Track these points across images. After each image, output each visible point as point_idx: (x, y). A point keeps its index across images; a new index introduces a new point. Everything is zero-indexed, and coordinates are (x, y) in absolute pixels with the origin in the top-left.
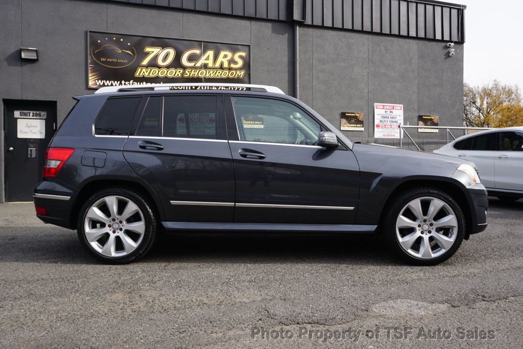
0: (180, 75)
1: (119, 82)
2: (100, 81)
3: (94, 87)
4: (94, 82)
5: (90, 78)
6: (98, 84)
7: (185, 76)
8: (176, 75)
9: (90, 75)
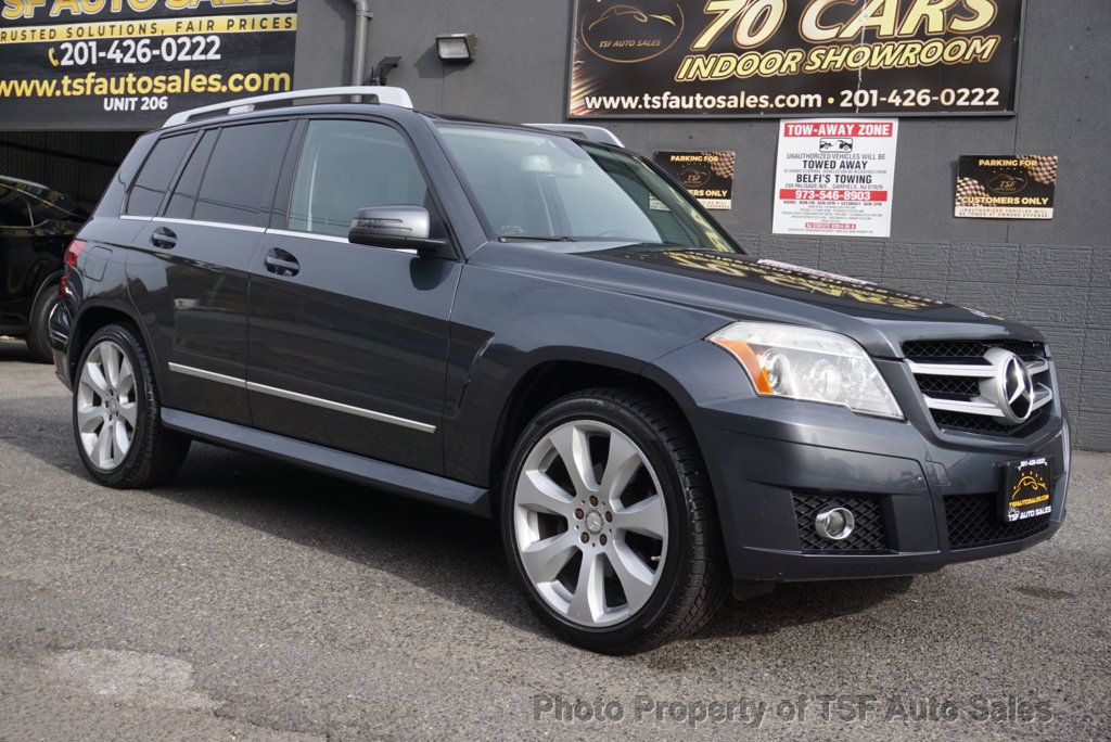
0: (793, 69)
1: (637, 98)
2: (594, 99)
3: (581, 114)
4: (581, 103)
5: (573, 94)
6: (590, 106)
7: (808, 68)
8: (783, 70)
9: (574, 86)
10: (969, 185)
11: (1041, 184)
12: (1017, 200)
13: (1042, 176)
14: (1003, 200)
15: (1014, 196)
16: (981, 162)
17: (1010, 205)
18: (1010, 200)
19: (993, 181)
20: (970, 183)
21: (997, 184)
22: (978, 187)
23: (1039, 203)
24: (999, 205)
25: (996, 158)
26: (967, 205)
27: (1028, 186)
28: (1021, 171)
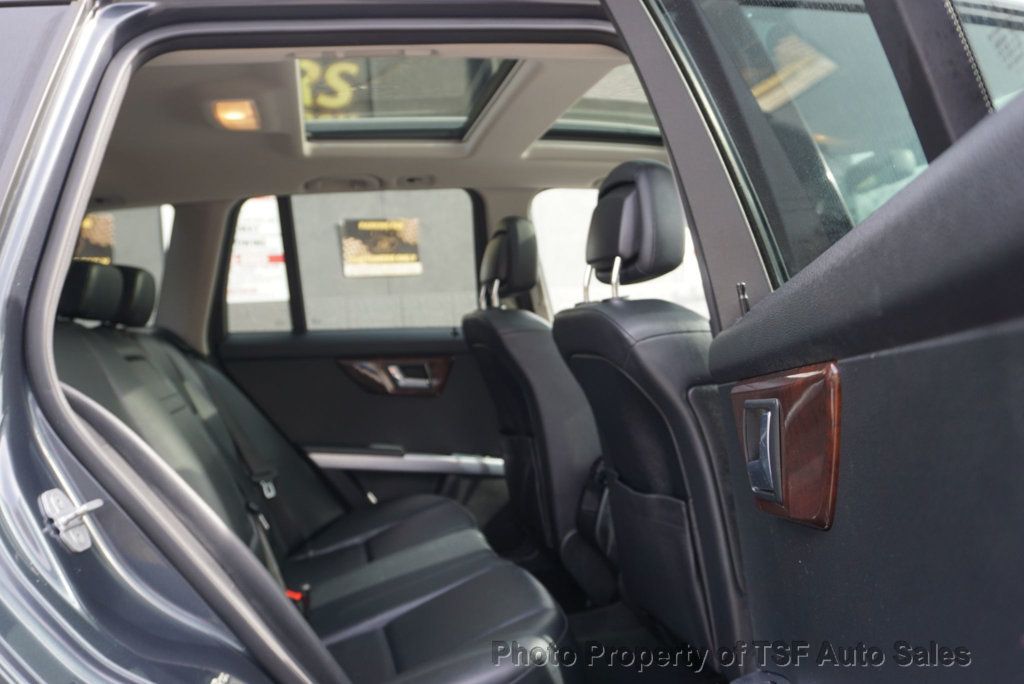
11: (408, 243)
12: (392, 257)
13: (408, 237)
14: (382, 258)
16: (361, 225)
19: (373, 241)
20: (354, 243)
21: (375, 244)
22: (361, 247)
23: (409, 259)
24: (381, 263)
25: (371, 221)
26: (354, 264)
27: (398, 245)
28: (391, 233)
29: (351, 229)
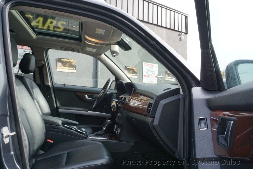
10: (59, 64)
11: (73, 65)
12: (69, 68)
13: (74, 64)
14: (66, 68)
15: (68, 67)
16: (62, 60)
17: (68, 69)
18: (68, 68)
19: (64, 63)
20: (60, 64)
21: (65, 64)
22: (61, 65)
23: (73, 69)
24: (66, 69)
25: (65, 59)
26: (59, 68)
27: (71, 65)
28: (70, 62)
29: (59, 60)
